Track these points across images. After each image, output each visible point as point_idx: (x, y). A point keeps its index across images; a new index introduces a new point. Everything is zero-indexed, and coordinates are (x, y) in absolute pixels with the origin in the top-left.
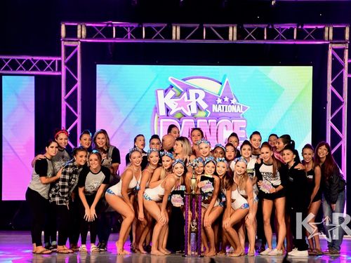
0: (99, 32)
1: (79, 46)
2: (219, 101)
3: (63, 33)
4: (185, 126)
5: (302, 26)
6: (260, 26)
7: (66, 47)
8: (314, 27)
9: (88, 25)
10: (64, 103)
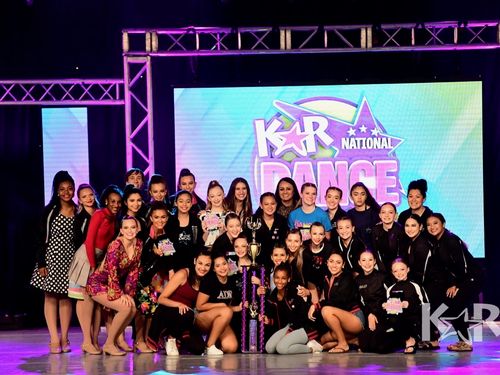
0: (177, 42)
1: (148, 63)
2: (352, 132)
3: (126, 45)
4: (298, 171)
5: (466, 25)
6: (405, 26)
7: (130, 64)
8: (483, 25)
9: (160, 32)
10: (129, 145)
